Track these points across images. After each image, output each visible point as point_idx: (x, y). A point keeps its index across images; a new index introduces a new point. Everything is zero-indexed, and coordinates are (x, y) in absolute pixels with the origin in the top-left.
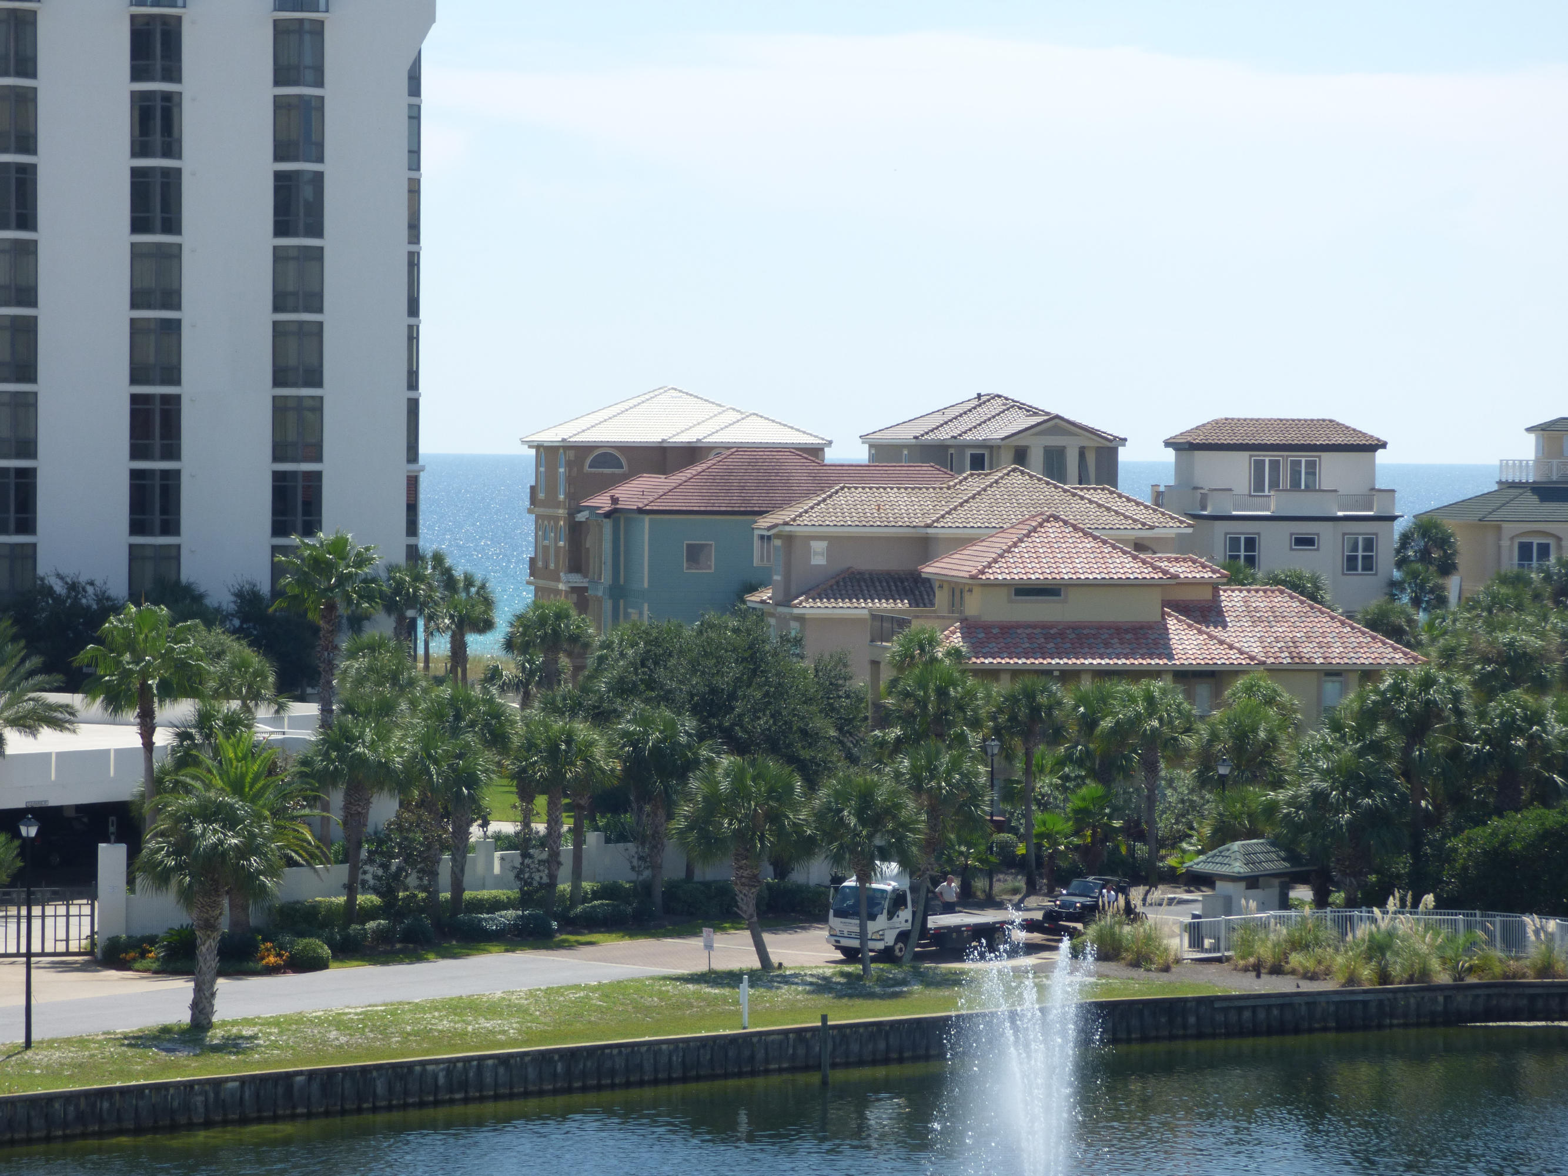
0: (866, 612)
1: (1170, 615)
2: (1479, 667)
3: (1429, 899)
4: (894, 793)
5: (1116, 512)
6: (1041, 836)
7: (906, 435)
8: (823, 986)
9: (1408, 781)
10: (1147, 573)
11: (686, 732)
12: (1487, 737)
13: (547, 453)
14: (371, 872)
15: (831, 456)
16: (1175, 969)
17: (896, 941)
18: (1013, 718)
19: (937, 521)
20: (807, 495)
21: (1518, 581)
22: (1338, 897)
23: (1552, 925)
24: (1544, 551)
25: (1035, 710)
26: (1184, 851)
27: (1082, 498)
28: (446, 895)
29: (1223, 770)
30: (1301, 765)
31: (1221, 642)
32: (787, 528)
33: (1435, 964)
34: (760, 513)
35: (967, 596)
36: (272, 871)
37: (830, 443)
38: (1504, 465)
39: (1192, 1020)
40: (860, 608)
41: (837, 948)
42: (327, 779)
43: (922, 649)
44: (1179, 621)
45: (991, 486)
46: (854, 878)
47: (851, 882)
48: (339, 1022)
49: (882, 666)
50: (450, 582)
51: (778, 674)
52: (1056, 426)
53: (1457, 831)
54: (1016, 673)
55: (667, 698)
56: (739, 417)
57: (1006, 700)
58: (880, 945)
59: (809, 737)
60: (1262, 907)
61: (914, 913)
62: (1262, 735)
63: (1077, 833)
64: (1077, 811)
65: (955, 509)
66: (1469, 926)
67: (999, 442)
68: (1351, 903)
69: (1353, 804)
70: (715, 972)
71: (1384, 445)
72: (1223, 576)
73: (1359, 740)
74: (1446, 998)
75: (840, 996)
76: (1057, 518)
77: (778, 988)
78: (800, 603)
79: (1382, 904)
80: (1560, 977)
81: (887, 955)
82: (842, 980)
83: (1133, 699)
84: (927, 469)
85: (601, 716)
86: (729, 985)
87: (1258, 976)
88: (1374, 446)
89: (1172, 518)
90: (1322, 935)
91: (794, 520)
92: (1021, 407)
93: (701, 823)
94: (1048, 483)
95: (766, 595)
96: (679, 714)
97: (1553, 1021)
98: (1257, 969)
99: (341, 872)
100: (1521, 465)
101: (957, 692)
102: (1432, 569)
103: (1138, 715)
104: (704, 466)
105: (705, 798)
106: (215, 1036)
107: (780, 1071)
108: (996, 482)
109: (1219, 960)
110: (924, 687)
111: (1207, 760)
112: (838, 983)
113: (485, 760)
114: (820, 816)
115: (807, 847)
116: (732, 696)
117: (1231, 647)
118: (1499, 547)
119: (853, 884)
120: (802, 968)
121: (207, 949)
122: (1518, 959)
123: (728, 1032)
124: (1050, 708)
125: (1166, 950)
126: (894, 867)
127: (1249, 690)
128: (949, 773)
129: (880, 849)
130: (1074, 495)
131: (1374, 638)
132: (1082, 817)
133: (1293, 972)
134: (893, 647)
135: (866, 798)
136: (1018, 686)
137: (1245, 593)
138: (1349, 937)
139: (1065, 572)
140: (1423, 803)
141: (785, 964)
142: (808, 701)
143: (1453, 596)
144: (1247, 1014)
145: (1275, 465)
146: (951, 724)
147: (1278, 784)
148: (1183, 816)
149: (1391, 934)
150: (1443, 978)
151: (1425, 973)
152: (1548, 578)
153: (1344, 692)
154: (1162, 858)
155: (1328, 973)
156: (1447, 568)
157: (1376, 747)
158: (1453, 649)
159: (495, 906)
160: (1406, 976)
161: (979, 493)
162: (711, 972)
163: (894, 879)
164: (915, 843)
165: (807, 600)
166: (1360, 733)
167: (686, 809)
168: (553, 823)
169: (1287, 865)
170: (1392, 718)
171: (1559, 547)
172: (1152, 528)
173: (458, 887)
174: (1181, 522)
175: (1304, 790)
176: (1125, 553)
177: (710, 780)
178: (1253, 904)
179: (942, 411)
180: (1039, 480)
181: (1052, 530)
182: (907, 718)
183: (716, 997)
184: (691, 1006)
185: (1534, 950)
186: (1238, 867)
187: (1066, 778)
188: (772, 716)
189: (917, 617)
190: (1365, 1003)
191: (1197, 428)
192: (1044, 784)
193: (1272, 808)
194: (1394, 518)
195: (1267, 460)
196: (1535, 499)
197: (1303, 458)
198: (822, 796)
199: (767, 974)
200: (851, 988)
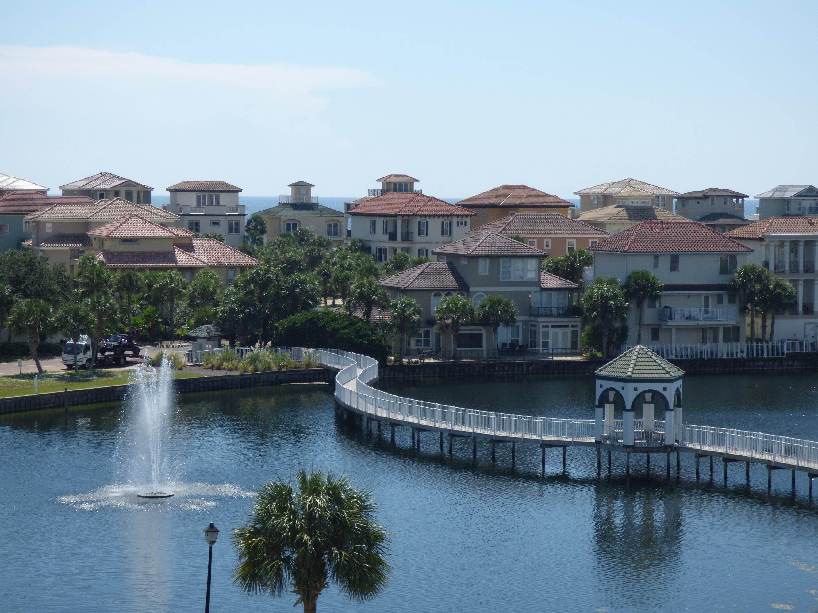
0: (68, 248)
1: (176, 249)
2: (280, 265)
3: (270, 343)
4: (85, 311)
5: (154, 213)
6: (134, 325)
7: (76, 186)
8: (62, 378)
9: (261, 304)
10: (167, 234)
11: (8, 291)
12: (287, 289)
15: (49, 193)
16: (184, 369)
17: (86, 362)
18: (124, 285)
19: (91, 216)
21: (287, 236)
22: (237, 343)
23: (311, 350)
24: (295, 226)
25: (131, 282)
26: (183, 329)
27: (142, 208)
29: (198, 301)
30: (225, 299)
31: (194, 258)
32: (37, 219)
33: (273, 365)
34: (27, 214)
35: (105, 243)
37: (49, 189)
38: (281, 197)
39: (192, 386)
40: (66, 247)
41: (65, 365)
43: (90, 261)
44: (179, 250)
45: (110, 204)
46: (72, 340)
47: (71, 342)
49: (75, 267)
51: (40, 270)
52: (129, 183)
53: (278, 320)
54: (123, 269)
56: (15, 180)
57: (121, 278)
58: (81, 364)
59: (52, 292)
60: (213, 347)
61: (93, 353)
62: (211, 289)
63: (146, 323)
64: (146, 316)
65: (97, 212)
66: (283, 352)
67: (110, 189)
68: (243, 345)
69: (243, 312)
70: (22, 374)
71: (241, 190)
72: (194, 235)
73: (244, 291)
74: (276, 376)
75: (68, 381)
76: (136, 216)
77: (45, 379)
78: (43, 245)
79: (254, 345)
80: (313, 368)
81: (83, 367)
82: (68, 376)
83: (165, 277)
84: (85, 198)
86: (27, 379)
87: (213, 370)
88: (238, 191)
89: (173, 215)
90: (234, 356)
91: (40, 216)
92: (117, 177)
93: (17, 323)
94: (130, 203)
95: (30, 242)
96: (5, 285)
97: (311, 382)
98: (212, 368)
100: (286, 197)
101: (104, 276)
102: (258, 232)
103: (167, 283)
104: (4, 197)
105: (18, 314)
107: (49, 408)
108: (112, 203)
109: (198, 365)
110: (92, 274)
111: (192, 298)
112: (67, 377)
114: (59, 320)
115: (54, 330)
116: (24, 278)
117: (197, 259)
118: (280, 225)
119: (72, 343)
120: (54, 372)
122: (299, 362)
123: (30, 395)
124: (136, 281)
125: (181, 362)
126: (86, 337)
127: (204, 274)
128: (105, 303)
129: (81, 330)
130: (139, 207)
131: (245, 256)
132: (148, 318)
133: (224, 369)
134: (80, 260)
135: (76, 313)
136: (125, 274)
137: (201, 241)
138: (244, 357)
139: (139, 234)
140: (266, 311)
141: (47, 371)
142: (52, 279)
143: (265, 241)
144: (210, 384)
145: (204, 197)
146: (102, 287)
147: (216, 305)
148: (182, 317)
149: (258, 355)
150: (275, 369)
151: (269, 368)
152: (296, 235)
153: (235, 274)
154: (175, 331)
155: (236, 369)
156: (263, 232)
157: (251, 293)
158: (269, 259)
160: (263, 369)
161: (106, 207)
162: (21, 374)
163: (86, 340)
164: (94, 328)
165: (45, 244)
166: (244, 288)
167: (11, 318)
169: (221, 333)
170: (256, 283)
171: (300, 225)
172: (167, 219)
174: (176, 217)
175: (227, 307)
176: (160, 227)
178: (210, 346)
179: (88, 178)
180: (127, 202)
181: (134, 219)
182: (85, 285)
183: (24, 383)
184: (15, 386)
185: (304, 359)
186: (204, 334)
187: (141, 305)
188: (39, 285)
189: (87, 250)
190: (250, 378)
191: (178, 184)
192: (134, 307)
193: (216, 314)
194: (245, 215)
195: (202, 195)
196: (292, 209)
197: (214, 195)
198: (60, 312)
199: (41, 374)
200: (72, 378)
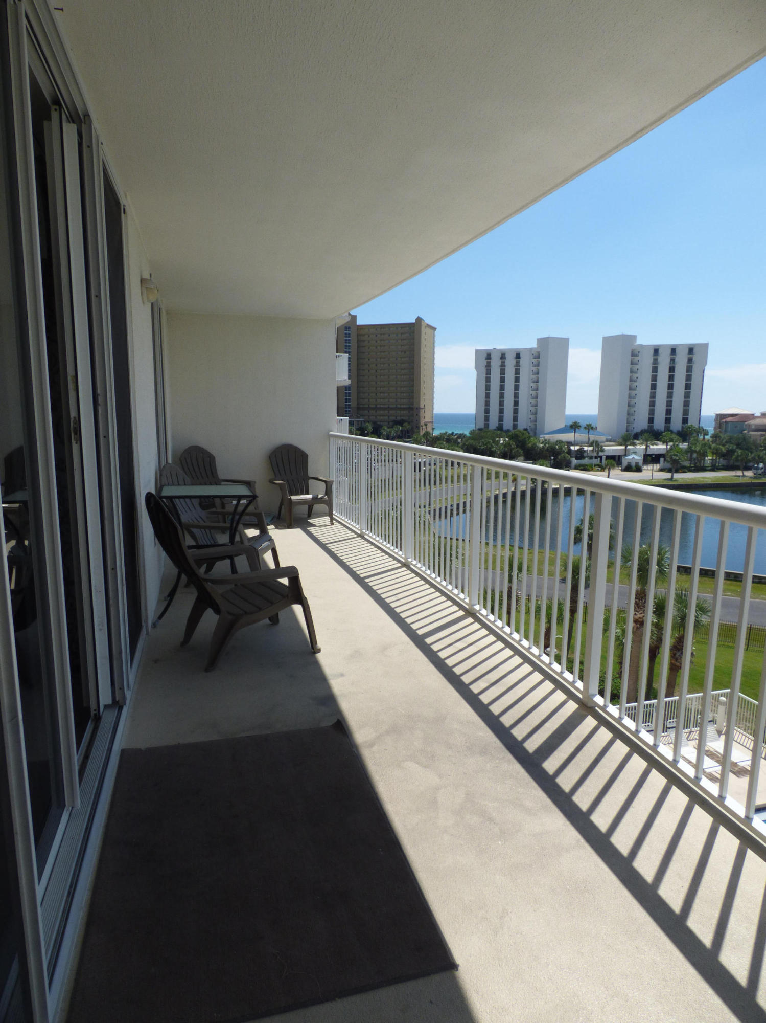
13: (717, 415)
14: (693, 462)
20: (751, 420)
28: (702, 465)
36: (681, 461)
42: (689, 452)
48: (688, 479)
50: (703, 430)
55: (732, 444)
85: (723, 445)
99: (689, 462)
106: (674, 479)
113: (708, 450)
121: (673, 470)
159: (708, 467)
168: (716, 457)
173: (704, 464)
177: (738, 453)
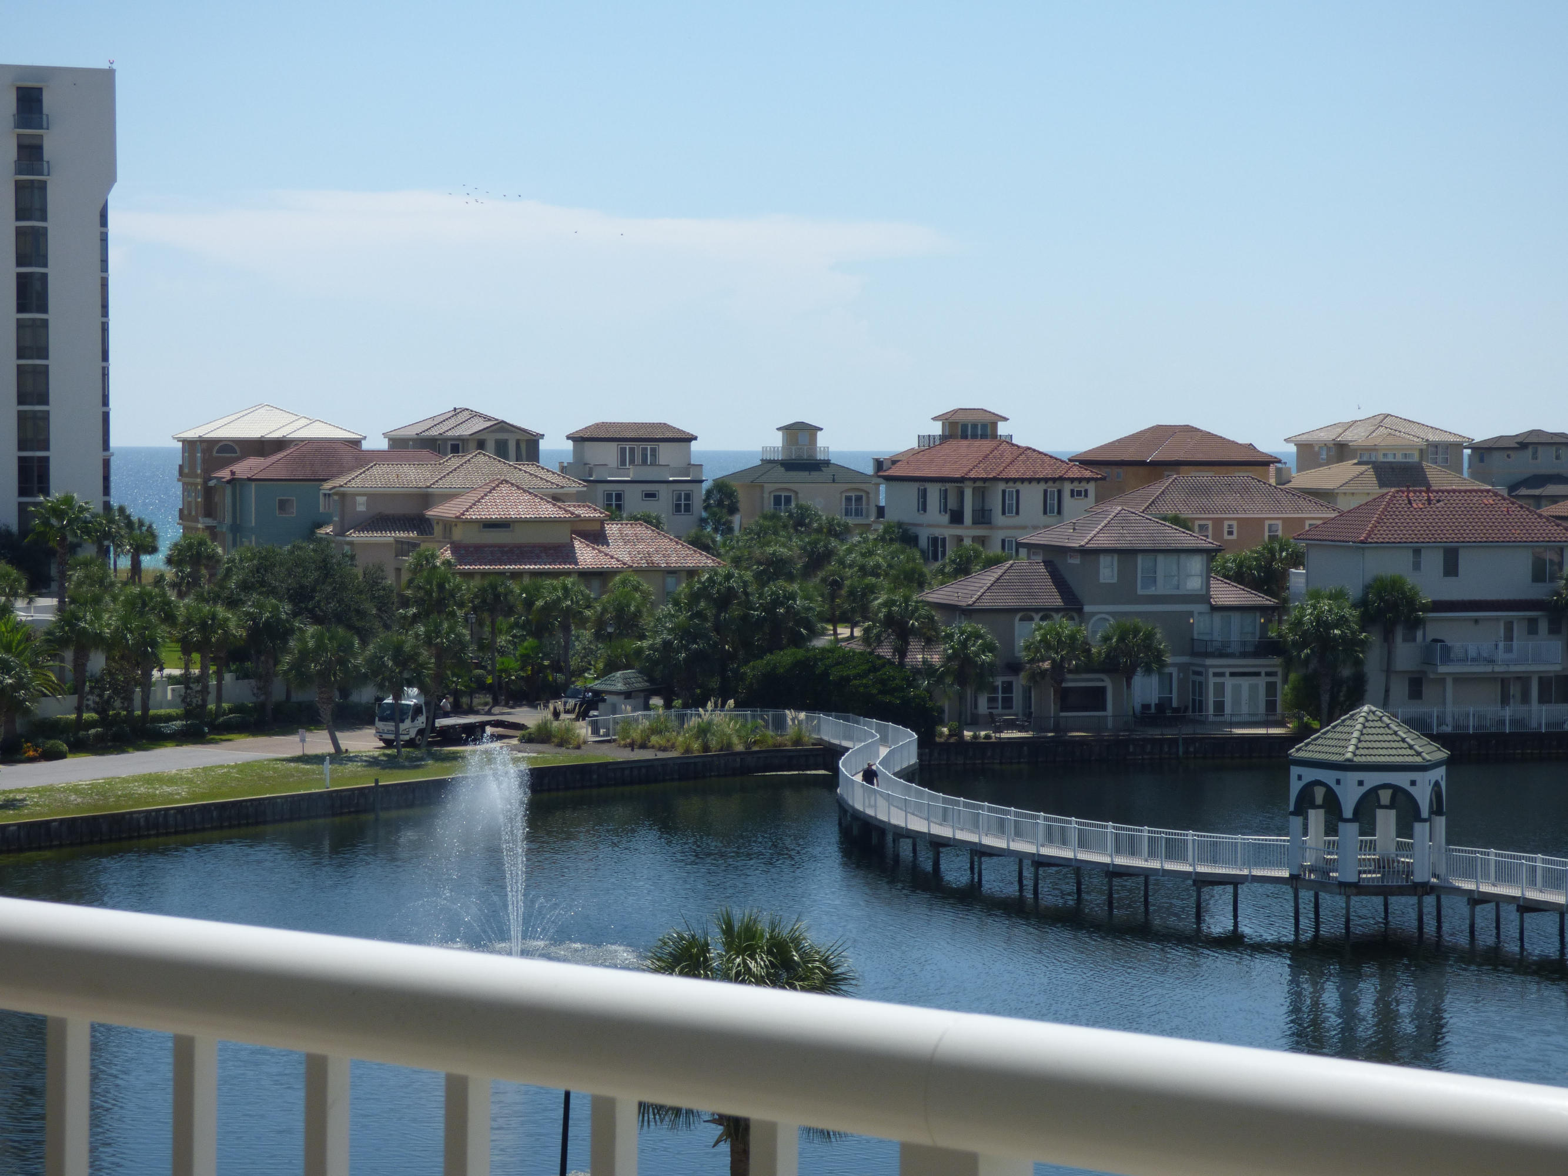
0: (392, 539)
1: (575, 539)
2: (755, 567)
3: (731, 702)
4: (415, 647)
5: (541, 478)
6: (501, 671)
7: (412, 432)
8: (373, 762)
9: (718, 634)
10: (562, 514)
11: (285, 612)
12: (764, 608)
13: (190, 445)
14: (92, 700)
15: (366, 446)
16: (583, 747)
17: (417, 735)
18: (484, 601)
19: (434, 484)
20: (352, 469)
21: (774, 517)
22: (678, 702)
23: (802, 715)
24: (788, 500)
25: (497, 596)
26: (586, 678)
27: (520, 470)
28: (138, 713)
29: (610, 630)
30: (656, 626)
31: (606, 555)
32: (342, 489)
33: (735, 740)
34: (325, 480)
35: (454, 529)
36: (33, 700)
37: (365, 438)
38: (765, 450)
39: (595, 777)
40: (389, 536)
41: (380, 740)
42: (63, 642)
43: (427, 560)
44: (581, 542)
45: (465, 463)
46: (391, 697)
47: (389, 700)
48: (76, 790)
49: (402, 571)
50: (130, 524)
51: (341, 577)
52: (502, 426)
53: (746, 662)
54: (484, 574)
55: (273, 592)
56: (309, 422)
57: (480, 590)
58: (407, 738)
59: (361, 614)
60: (634, 710)
61: (427, 718)
62: (632, 609)
63: (522, 669)
64: (522, 656)
65: (444, 477)
66: (753, 717)
67: (468, 437)
68: (686, 706)
69: (687, 648)
70: (308, 756)
71: (695, 438)
72: (607, 516)
73: (689, 611)
74: (741, 759)
75: (384, 768)
76: (507, 482)
77: (346, 764)
78: (351, 534)
79: (704, 706)
80: (806, 745)
81: (411, 743)
82: (384, 758)
83: (555, 589)
84: (425, 453)
85: (232, 603)
86: (315, 763)
87: (633, 750)
88: (690, 439)
89: (574, 481)
90: (669, 725)
91: (346, 484)
92: (480, 415)
93: (298, 666)
94: (500, 461)
95: (329, 529)
96: (280, 601)
97: (803, 771)
98: (632, 746)
99: (73, 700)
100: (774, 450)
101: (450, 586)
102: (725, 511)
103: (559, 598)
104: (288, 452)
105: (300, 652)
107: (350, 813)
108: (469, 460)
109: (609, 741)
110: (431, 583)
111: (600, 624)
112: (382, 760)
113: (162, 631)
114: (370, 661)
115: (362, 679)
116: (314, 590)
117: (612, 557)
118: (762, 498)
119: (391, 701)
120: (360, 752)
122: (781, 736)
123: (317, 791)
124: (506, 595)
125: (579, 735)
126: (415, 691)
127: (624, 583)
128: (448, 634)
129: (407, 679)
130: (516, 468)
131: (695, 551)
132: (525, 659)
133: (653, 747)
134: (409, 559)
135: (398, 650)
136: (486, 583)
137: (620, 526)
138: (686, 726)
139: (513, 514)
140: (727, 647)
141: (350, 750)
142: (361, 592)
143: (736, 526)
144: (627, 772)
145: (632, 450)
146: (447, 606)
147: (642, 637)
148: (585, 657)
149: (710, 723)
150: (740, 748)
151: (730, 745)
152: (791, 516)
153: (678, 583)
154: (573, 683)
155: (673, 747)
156: (733, 510)
157: (699, 615)
158: (739, 558)
159: (169, 718)
160: (719, 747)
161: (458, 467)
162: (304, 755)
163: (415, 698)
164: (428, 676)
165: (354, 532)
166: (689, 606)
167: (288, 658)
168: (204, 668)
169: (647, 684)
170: (709, 597)
171: (797, 498)
172: (562, 487)
173: (145, 708)
174: (580, 484)
175: (658, 640)
176: (548, 502)
177: (303, 640)
178: (629, 708)
179: (433, 418)
180: (495, 459)
181: (504, 489)
182: (419, 602)
183: (308, 770)
184: (293, 776)
185: (791, 730)
186: (620, 686)
187: (514, 636)
188: (338, 602)
189: (424, 542)
190: (695, 763)
191: (586, 428)
192: (502, 640)
193: (639, 651)
194: (702, 481)
195: (627, 447)
196: (783, 469)
197: (649, 446)
198: (371, 649)
199: (339, 756)
200: (391, 763)
